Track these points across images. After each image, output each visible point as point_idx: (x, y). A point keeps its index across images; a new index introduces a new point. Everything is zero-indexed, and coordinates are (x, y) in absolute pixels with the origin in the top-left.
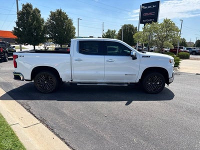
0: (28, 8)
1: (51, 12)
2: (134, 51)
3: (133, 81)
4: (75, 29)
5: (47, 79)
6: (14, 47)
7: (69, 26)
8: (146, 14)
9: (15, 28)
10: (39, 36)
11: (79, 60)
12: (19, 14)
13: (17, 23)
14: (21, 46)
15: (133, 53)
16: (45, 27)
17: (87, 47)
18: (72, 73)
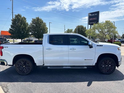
0: (19, 16)
1: (33, 19)
2: (91, 42)
3: (91, 65)
4: (47, 29)
5: (25, 64)
6: (9, 40)
7: (44, 27)
8: (91, 19)
9: (10, 29)
10: (25, 34)
11: (49, 49)
12: (13, 20)
13: (11, 26)
14: (14, 40)
15: (90, 43)
16: (29, 28)
17: (55, 40)
18: (44, 59)
